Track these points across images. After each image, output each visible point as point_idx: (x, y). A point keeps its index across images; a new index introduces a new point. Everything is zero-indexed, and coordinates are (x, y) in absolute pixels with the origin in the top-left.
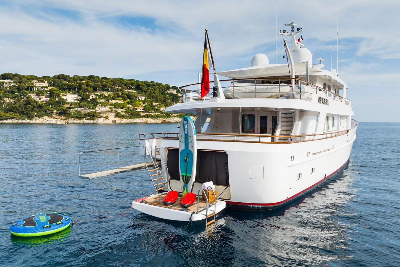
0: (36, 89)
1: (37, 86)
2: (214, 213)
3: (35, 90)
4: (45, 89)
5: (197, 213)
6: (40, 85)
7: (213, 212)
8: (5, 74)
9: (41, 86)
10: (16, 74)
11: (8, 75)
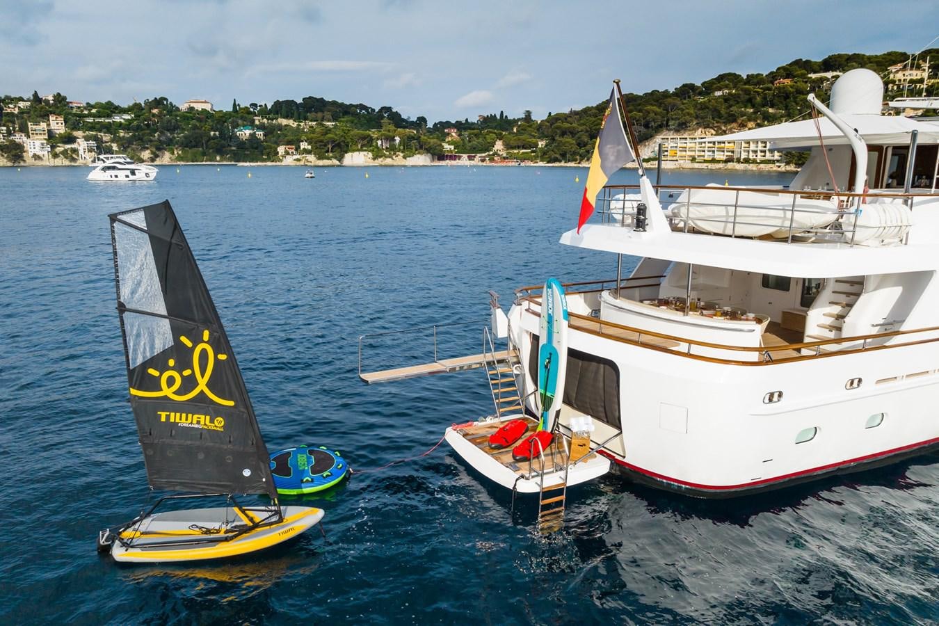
0: (895, 88)
1: (897, 79)
2: (564, 484)
3: (891, 91)
4: (918, 85)
5: (527, 479)
6: (905, 78)
7: (561, 482)
8: (830, 57)
9: (908, 78)
10: (855, 54)
11: (836, 61)
